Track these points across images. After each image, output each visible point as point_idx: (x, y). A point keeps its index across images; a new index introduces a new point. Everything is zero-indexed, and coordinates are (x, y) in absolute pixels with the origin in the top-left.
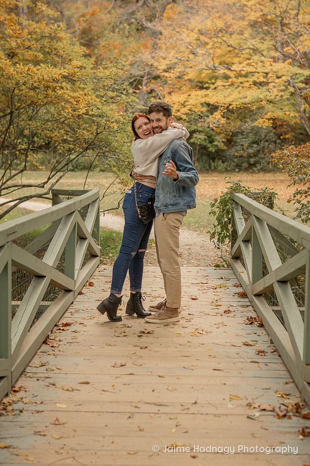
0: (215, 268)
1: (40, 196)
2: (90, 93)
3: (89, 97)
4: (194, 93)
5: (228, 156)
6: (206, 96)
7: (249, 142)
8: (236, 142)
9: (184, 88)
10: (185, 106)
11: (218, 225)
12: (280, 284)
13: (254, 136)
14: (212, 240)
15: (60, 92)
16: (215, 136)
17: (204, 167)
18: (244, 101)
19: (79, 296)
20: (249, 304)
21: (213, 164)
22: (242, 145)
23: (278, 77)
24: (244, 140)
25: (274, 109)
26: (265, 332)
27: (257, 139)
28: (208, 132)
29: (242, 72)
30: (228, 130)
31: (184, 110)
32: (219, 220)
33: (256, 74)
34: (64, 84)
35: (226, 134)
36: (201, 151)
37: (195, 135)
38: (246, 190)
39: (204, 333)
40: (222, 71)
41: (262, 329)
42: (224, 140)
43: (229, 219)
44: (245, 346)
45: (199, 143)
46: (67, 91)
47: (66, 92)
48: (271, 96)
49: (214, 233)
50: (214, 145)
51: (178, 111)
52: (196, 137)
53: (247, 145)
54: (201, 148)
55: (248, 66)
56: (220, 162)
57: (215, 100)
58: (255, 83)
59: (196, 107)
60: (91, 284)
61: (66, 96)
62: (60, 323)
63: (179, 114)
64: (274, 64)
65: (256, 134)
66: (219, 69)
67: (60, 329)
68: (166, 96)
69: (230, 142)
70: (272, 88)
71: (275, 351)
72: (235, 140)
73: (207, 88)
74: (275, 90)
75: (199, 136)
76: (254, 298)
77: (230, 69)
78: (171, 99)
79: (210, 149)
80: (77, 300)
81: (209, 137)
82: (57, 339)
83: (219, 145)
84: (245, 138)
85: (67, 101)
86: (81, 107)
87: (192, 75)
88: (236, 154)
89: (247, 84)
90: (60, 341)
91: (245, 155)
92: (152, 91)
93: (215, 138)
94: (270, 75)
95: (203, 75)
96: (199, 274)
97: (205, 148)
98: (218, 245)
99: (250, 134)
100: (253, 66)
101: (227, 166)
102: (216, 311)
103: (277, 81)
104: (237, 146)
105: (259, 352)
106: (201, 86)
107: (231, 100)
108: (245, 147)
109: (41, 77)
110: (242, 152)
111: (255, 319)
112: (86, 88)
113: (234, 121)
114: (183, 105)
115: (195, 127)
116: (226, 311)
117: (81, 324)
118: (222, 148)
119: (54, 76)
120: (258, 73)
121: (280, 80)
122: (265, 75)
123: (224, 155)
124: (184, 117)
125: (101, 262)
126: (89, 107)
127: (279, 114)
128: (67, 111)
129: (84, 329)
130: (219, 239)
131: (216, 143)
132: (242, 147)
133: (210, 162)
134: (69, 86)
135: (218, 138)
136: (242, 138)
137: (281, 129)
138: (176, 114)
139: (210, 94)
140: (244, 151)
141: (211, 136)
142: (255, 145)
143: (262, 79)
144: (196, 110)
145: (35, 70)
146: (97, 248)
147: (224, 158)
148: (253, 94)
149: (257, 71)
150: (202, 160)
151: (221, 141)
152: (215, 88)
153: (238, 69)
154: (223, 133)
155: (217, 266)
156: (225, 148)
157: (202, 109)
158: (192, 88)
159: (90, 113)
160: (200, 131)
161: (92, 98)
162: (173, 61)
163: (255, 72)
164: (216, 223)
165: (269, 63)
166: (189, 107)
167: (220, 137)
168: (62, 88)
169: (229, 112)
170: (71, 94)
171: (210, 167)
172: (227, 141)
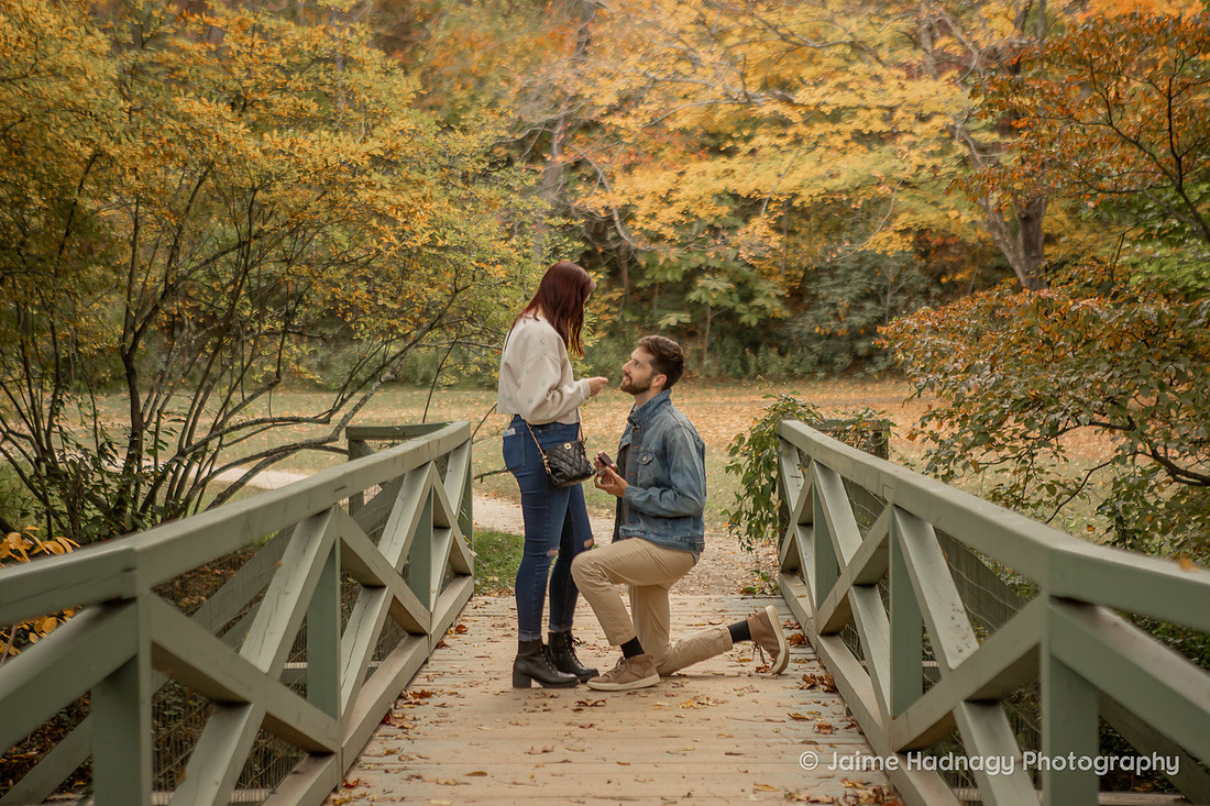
0: (742, 596)
1: (318, 445)
2: (435, 194)
3: (435, 204)
4: (694, 167)
5: (794, 337)
6: (729, 173)
7: (853, 296)
8: (815, 296)
9: (667, 152)
10: (670, 204)
11: (747, 495)
12: (861, 590)
13: (865, 280)
14: (734, 531)
15: (364, 195)
16: (757, 282)
17: (728, 367)
18: (830, 184)
19: (438, 651)
20: (813, 657)
21: (752, 361)
22: (834, 305)
23: (922, 119)
24: (839, 291)
25: (915, 204)
26: (837, 700)
27: (873, 288)
28: (737, 272)
29: (823, 109)
30: (793, 265)
31: (670, 214)
32: (749, 482)
33: (862, 113)
34: (376, 177)
35: (787, 276)
36: (718, 324)
37: (701, 282)
38: (809, 411)
39: (710, 703)
40: (768, 108)
41: (835, 695)
42: (781, 293)
43: (772, 480)
44: (794, 721)
45: (711, 303)
46: (382, 192)
47: (379, 193)
48: (904, 169)
49: (738, 515)
50: (754, 306)
51: (653, 216)
52: (703, 288)
53: (845, 303)
54: (719, 317)
55: (839, 93)
56: (773, 354)
57: (752, 186)
58: (860, 137)
59: (701, 206)
60: (461, 630)
61: (380, 205)
62: (408, 692)
63: (654, 226)
64: (909, 85)
65: (871, 272)
66: (759, 101)
67: (410, 703)
68: (619, 177)
69: (798, 297)
70: (905, 149)
71: (853, 725)
72: (813, 292)
73: (730, 153)
74: (914, 154)
75: (712, 284)
76: (821, 640)
77: (790, 102)
78: (632, 184)
79: (744, 319)
80: (435, 657)
81: (739, 285)
82: (410, 717)
83: (769, 306)
84: (842, 285)
85: (382, 216)
86: (418, 230)
87: (686, 116)
88: (817, 330)
89: (838, 141)
90: (415, 719)
91: (843, 330)
92: (577, 165)
93: (757, 288)
94: (899, 114)
95: (718, 117)
96: (704, 608)
97: (730, 315)
98: (748, 542)
99: (855, 275)
100: (852, 90)
101: (792, 363)
102: (740, 669)
103: (919, 128)
104: (819, 307)
105: (819, 727)
106: (714, 144)
107: (797, 182)
108: (841, 311)
109: (320, 162)
110: (833, 323)
111: (821, 679)
112: (423, 182)
113: (811, 239)
114: (667, 201)
115: (702, 260)
116: (760, 668)
117: (451, 694)
118: (778, 315)
119: (353, 157)
120: (867, 108)
121: (927, 126)
122: (887, 112)
123: (785, 334)
124: (669, 232)
125: (477, 590)
126: (437, 228)
127: (930, 216)
128: (386, 241)
129: (461, 701)
130: (750, 526)
131: (759, 301)
132: (833, 311)
133: (744, 353)
134: (386, 180)
135: (766, 286)
136: (835, 286)
137: (941, 256)
138: (646, 227)
139: (739, 169)
140: (840, 319)
141: (746, 282)
142: (869, 305)
143: (878, 126)
144: (702, 213)
145: (306, 145)
146: (469, 555)
147: (784, 343)
148: (856, 165)
149: (864, 103)
150: (724, 349)
151: (773, 295)
152: (753, 152)
153: (812, 101)
154: (779, 273)
155: (748, 592)
156: (787, 313)
157: (718, 211)
158: (690, 151)
159: (440, 243)
160: (714, 268)
161: (441, 206)
162: (635, 85)
163: (858, 107)
164: (743, 492)
165: (895, 82)
166: (682, 205)
167: (771, 285)
168: (370, 185)
169: (793, 216)
170: (391, 198)
171: (745, 367)
172: (792, 295)
